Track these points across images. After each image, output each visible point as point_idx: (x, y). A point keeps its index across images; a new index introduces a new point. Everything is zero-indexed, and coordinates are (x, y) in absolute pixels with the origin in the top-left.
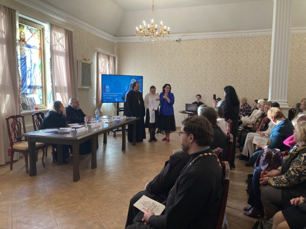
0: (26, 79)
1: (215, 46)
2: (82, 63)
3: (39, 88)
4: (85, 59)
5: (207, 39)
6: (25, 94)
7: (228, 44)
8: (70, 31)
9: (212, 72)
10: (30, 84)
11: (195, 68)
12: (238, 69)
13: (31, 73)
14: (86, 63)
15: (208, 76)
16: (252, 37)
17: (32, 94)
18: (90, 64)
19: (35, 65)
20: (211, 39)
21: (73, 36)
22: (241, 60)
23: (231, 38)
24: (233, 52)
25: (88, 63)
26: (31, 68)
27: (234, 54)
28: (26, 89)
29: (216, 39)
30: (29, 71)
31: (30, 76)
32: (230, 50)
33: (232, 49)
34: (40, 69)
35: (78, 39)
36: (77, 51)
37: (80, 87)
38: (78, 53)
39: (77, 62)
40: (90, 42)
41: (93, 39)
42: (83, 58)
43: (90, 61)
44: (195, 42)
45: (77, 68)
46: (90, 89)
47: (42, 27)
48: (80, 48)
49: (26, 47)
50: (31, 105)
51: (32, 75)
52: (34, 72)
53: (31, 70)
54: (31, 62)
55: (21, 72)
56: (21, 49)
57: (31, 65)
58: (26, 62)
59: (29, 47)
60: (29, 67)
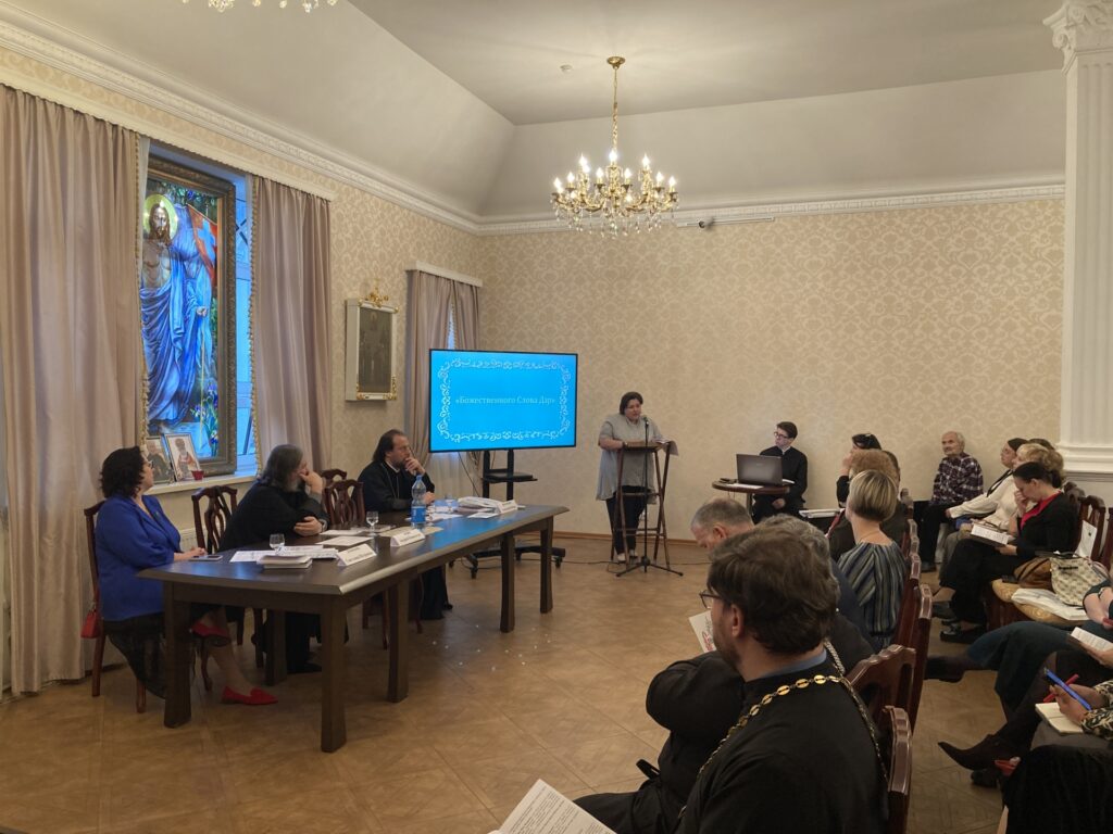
0: (164, 370)
1: (846, 243)
2: (362, 309)
3: (210, 401)
4: (372, 295)
5: (815, 216)
6: (160, 421)
8: (321, 198)
9: (835, 338)
10: (179, 387)
11: (771, 323)
12: (935, 324)
13: (184, 348)
14: (376, 311)
15: (822, 350)
16: (984, 207)
17: (183, 421)
18: (389, 314)
19: (198, 319)
20: (827, 216)
22: (943, 291)
23: (903, 212)
24: (915, 261)
26: (182, 331)
27: (919, 270)
28: (165, 403)
29: (846, 214)
30: (176, 340)
31: (180, 358)
32: (901, 255)
34: (214, 332)
35: (350, 226)
36: (344, 267)
37: (354, 394)
38: (348, 275)
39: (342, 308)
40: (392, 236)
41: (402, 225)
42: (366, 291)
43: (390, 303)
44: (768, 229)
45: (343, 327)
46: (389, 403)
47: (227, 187)
48: (356, 259)
49: (170, 256)
50: (179, 462)
51: (188, 356)
52: (194, 346)
53: (182, 338)
54: (185, 308)
55: (151, 347)
56: (152, 267)
57: (186, 321)
58: (167, 310)
59: (181, 257)
60: (176, 327)
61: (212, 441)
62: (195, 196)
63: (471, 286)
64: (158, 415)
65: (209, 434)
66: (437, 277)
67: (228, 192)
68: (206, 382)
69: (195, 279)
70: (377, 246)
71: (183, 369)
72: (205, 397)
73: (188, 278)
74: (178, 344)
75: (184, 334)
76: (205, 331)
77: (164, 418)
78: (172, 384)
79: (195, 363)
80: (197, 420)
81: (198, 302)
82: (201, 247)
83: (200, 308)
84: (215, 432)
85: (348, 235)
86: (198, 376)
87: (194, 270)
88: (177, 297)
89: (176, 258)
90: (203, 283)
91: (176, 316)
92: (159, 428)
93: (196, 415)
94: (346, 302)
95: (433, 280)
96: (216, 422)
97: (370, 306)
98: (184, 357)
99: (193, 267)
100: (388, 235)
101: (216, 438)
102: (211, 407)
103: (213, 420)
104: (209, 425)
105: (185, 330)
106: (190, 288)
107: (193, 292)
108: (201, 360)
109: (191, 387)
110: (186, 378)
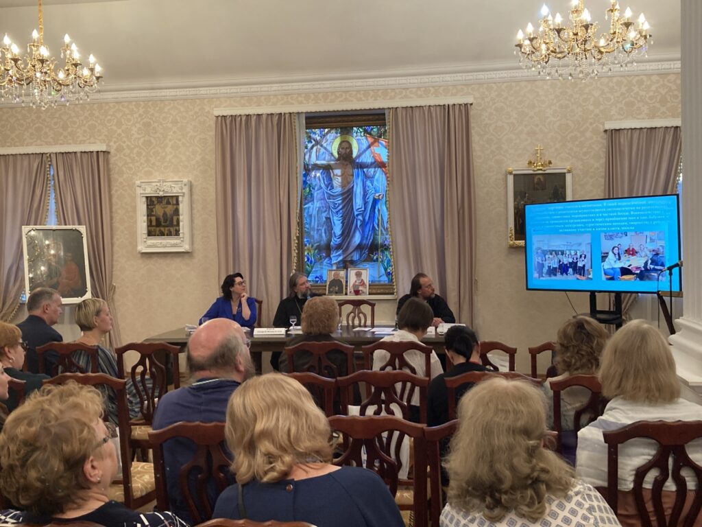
0: (349, 233)
3: (386, 249)
10: (361, 242)
13: (364, 219)
17: (364, 261)
18: (565, 173)
19: (376, 201)
25: (550, 171)
26: (363, 209)
28: (350, 251)
30: (357, 215)
31: (361, 225)
49: (353, 167)
50: (354, 285)
51: (367, 223)
52: (372, 217)
53: (363, 213)
54: (365, 195)
57: (365, 203)
58: (351, 199)
59: (361, 166)
60: (358, 207)
61: (389, 273)
64: (345, 258)
65: (386, 269)
68: (383, 237)
69: (373, 177)
71: (363, 231)
72: (382, 247)
73: (367, 178)
74: (360, 217)
75: (364, 211)
76: (382, 208)
77: (349, 259)
78: (357, 239)
79: (373, 227)
80: (376, 260)
81: (375, 191)
82: (378, 158)
83: (377, 195)
86: (376, 235)
88: (358, 190)
89: (357, 168)
90: (380, 180)
91: (358, 201)
92: (346, 265)
97: (531, 172)
98: (364, 224)
99: (371, 171)
102: (387, 253)
103: (389, 260)
104: (385, 264)
105: (365, 208)
106: (368, 183)
107: (370, 185)
108: (378, 225)
109: (371, 241)
110: (366, 236)
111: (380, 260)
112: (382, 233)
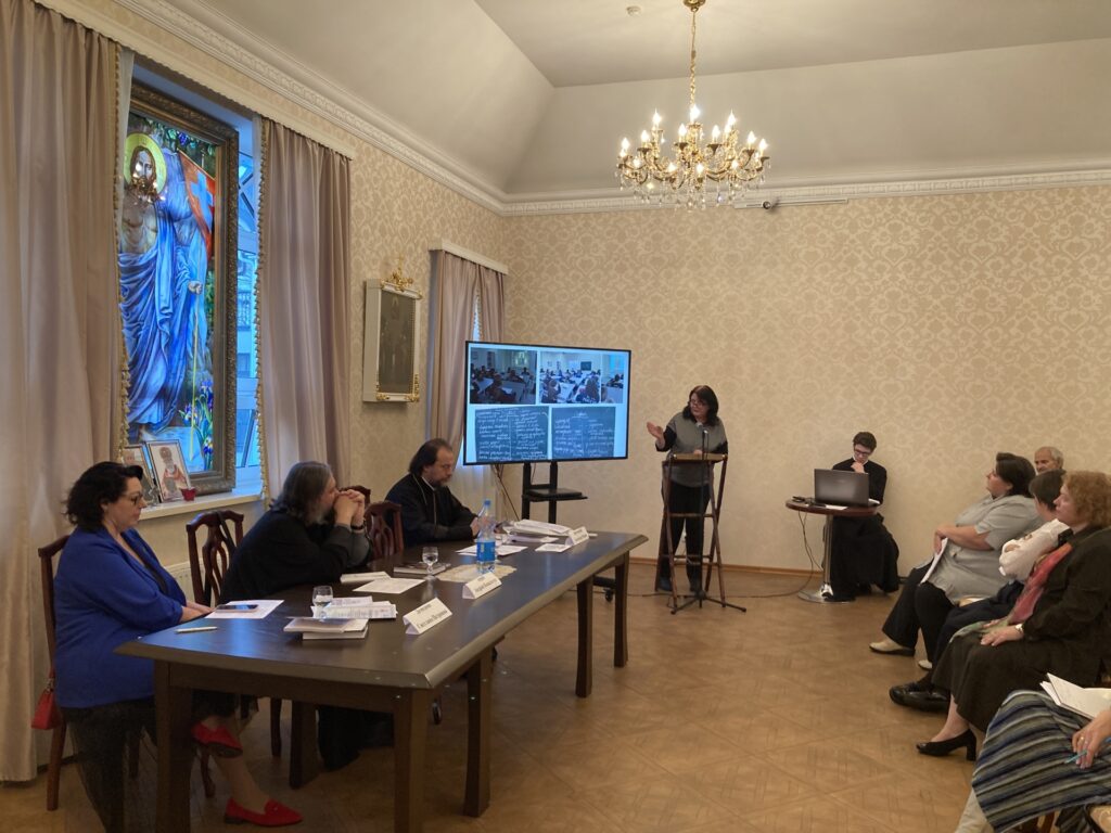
0: (147, 360)
1: (931, 229)
2: (384, 292)
3: (203, 400)
4: (395, 277)
5: (896, 198)
6: (141, 425)
7: (987, 218)
8: (341, 155)
9: (917, 337)
10: (166, 382)
11: (844, 319)
12: (1035, 322)
13: (172, 333)
14: (398, 295)
15: (902, 350)
16: (1093, 189)
17: (169, 426)
18: (412, 300)
19: (191, 297)
20: (910, 198)
21: (353, 179)
22: (1044, 285)
23: (998, 194)
24: (1012, 250)
25: (405, 293)
26: (170, 310)
27: (1016, 261)
28: (147, 402)
29: (932, 196)
30: (162, 322)
31: (167, 345)
32: (995, 244)
33: (1005, 241)
34: (209, 314)
35: (370, 193)
36: (362, 241)
37: (372, 394)
38: (368, 252)
39: (361, 291)
40: (415, 209)
41: (425, 198)
42: (386, 273)
43: (412, 288)
44: (841, 211)
45: (361, 313)
46: (410, 405)
47: (228, 133)
48: (377, 232)
49: (157, 216)
50: (165, 478)
51: (177, 342)
52: (185, 330)
53: (170, 320)
54: (174, 281)
55: (130, 329)
56: (133, 226)
57: (175, 298)
58: (152, 284)
59: (169, 217)
60: (163, 305)
61: (206, 450)
62: (189, 142)
63: (497, 273)
64: (139, 417)
65: (202, 442)
66: (463, 259)
67: (229, 139)
68: (200, 376)
69: (188, 246)
70: (399, 219)
71: (170, 360)
72: (197, 395)
73: (178, 244)
74: (166, 327)
75: (172, 314)
76: (199, 311)
77: (146, 421)
78: (157, 377)
79: (186, 353)
80: (188, 423)
81: (191, 275)
82: (195, 206)
83: (193, 283)
84: (209, 439)
85: (368, 204)
86: (189, 368)
87: (187, 234)
88: (164, 267)
89: (164, 218)
90: (197, 253)
91: (163, 291)
92: (140, 434)
93: (187, 418)
94: (365, 283)
95: (459, 262)
96: (211, 427)
97: (393, 290)
98: (172, 344)
99: (185, 231)
100: (411, 207)
101: (211, 446)
102: (204, 408)
103: (207, 424)
104: (201, 431)
105: (174, 310)
106: (181, 257)
107: (184, 262)
108: (193, 348)
109: (181, 380)
110: (173, 371)
111: (193, 422)
112: (198, 367)
